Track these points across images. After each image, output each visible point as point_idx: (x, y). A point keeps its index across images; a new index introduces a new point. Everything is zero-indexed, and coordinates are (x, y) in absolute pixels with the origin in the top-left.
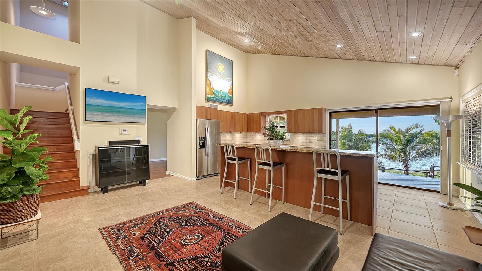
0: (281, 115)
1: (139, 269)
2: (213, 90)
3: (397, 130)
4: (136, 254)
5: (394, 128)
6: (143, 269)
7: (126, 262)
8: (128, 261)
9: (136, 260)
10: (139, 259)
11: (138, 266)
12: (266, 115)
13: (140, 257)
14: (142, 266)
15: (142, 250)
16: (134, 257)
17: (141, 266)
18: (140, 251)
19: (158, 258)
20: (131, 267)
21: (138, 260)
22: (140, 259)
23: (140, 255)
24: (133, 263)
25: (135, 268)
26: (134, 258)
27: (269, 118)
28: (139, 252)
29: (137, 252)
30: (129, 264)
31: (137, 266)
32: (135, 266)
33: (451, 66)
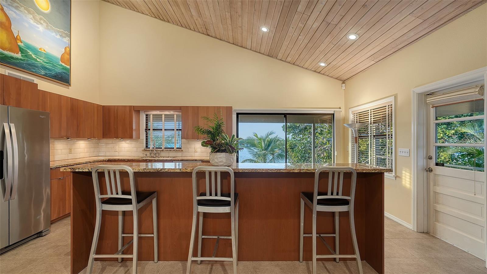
0: (167, 113)
2: (18, 41)
3: (259, 136)
5: (257, 134)
12: (139, 111)
27: (145, 116)
33: (340, 80)
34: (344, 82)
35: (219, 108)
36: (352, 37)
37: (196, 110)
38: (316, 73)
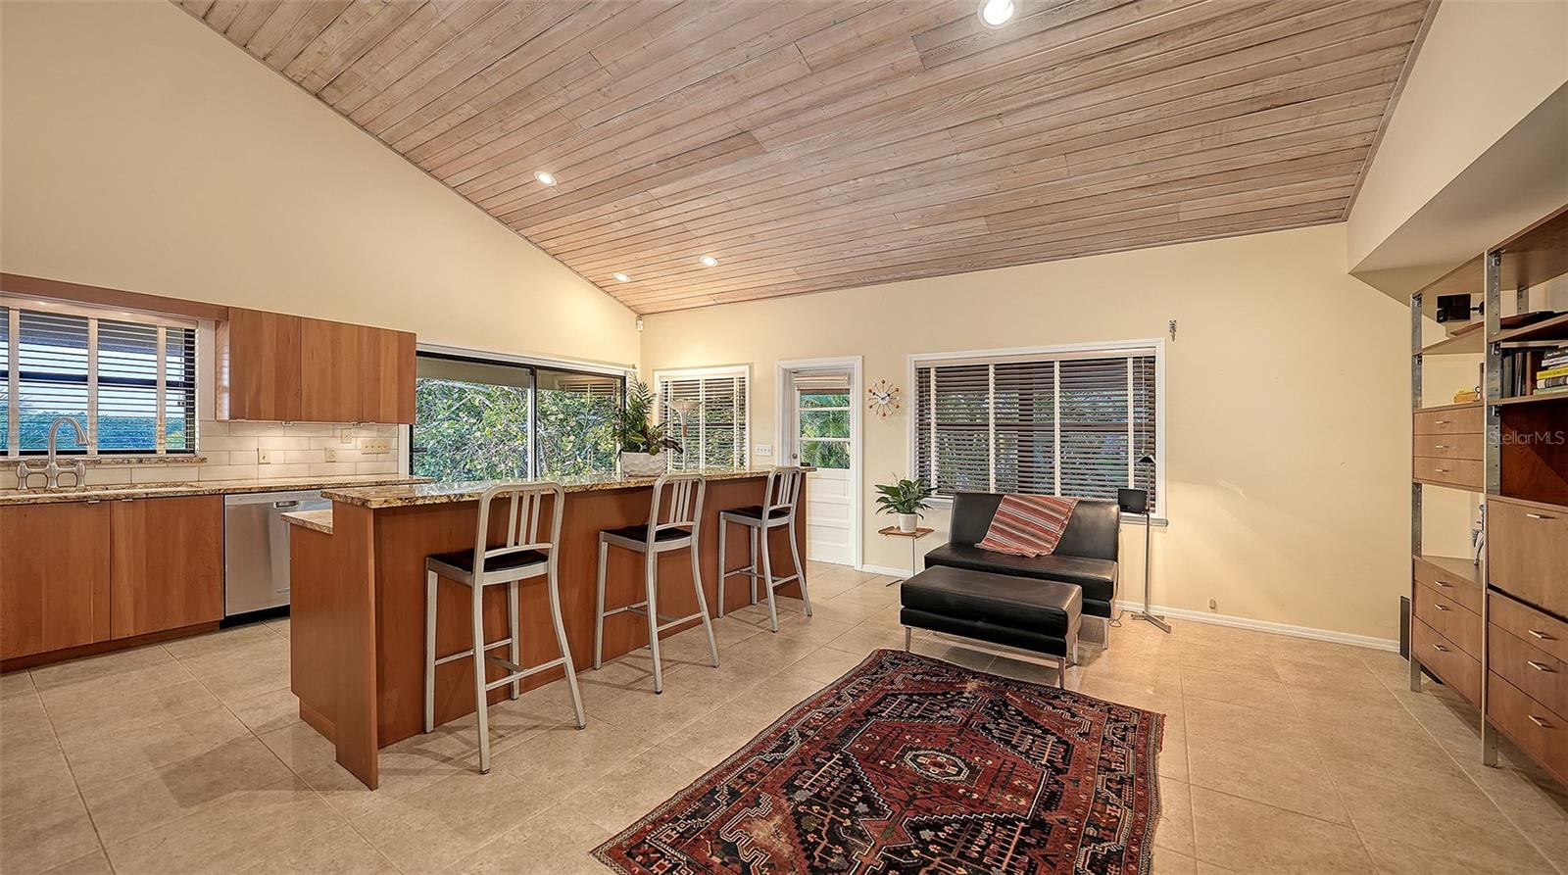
1: (1119, 810)
4: (1094, 848)
6: (1111, 805)
7: (1135, 849)
8: (1128, 848)
9: (1107, 832)
10: (1098, 830)
11: (1116, 817)
13: (1091, 831)
14: (1108, 812)
15: (1067, 845)
16: (1105, 844)
17: (1109, 814)
18: (1075, 848)
19: (1061, 796)
20: (1133, 830)
21: (1103, 829)
22: (1097, 826)
23: (1089, 836)
24: (1121, 831)
25: (1124, 819)
26: (1106, 841)
28: (1081, 847)
29: (1087, 852)
30: (1132, 838)
31: (1119, 819)
32: (1123, 823)
33: (635, 311)
34: (640, 316)
35: (375, 332)
36: (709, 261)
37: (292, 328)
38: (594, 287)
